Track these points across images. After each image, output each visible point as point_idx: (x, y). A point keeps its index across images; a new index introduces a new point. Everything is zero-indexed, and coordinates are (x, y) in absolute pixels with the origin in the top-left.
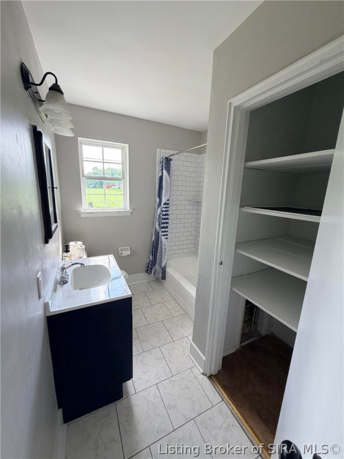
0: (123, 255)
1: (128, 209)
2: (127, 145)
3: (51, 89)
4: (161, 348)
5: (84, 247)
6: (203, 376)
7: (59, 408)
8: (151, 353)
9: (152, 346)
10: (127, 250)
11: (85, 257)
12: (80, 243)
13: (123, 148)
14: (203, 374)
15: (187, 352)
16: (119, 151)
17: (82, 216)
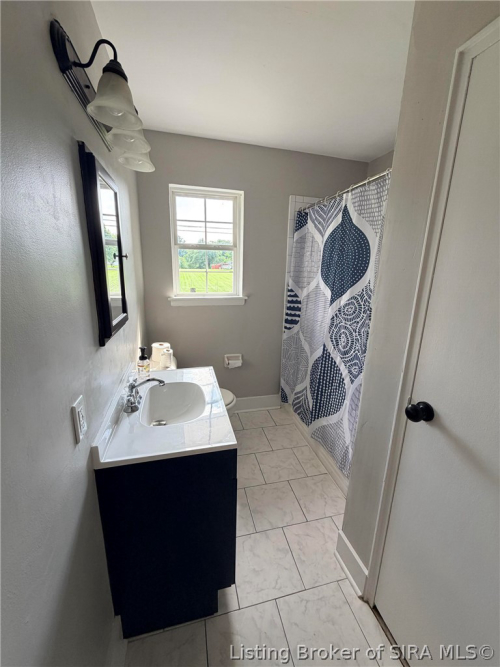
0: (230, 367)
1: (241, 296)
2: (242, 192)
3: (106, 70)
4: (285, 529)
5: (171, 351)
6: (360, 602)
7: (116, 614)
8: (267, 537)
9: (270, 523)
10: (236, 358)
11: (173, 366)
12: (167, 345)
13: (235, 199)
14: (361, 598)
15: (332, 547)
16: (229, 204)
17: (172, 304)
